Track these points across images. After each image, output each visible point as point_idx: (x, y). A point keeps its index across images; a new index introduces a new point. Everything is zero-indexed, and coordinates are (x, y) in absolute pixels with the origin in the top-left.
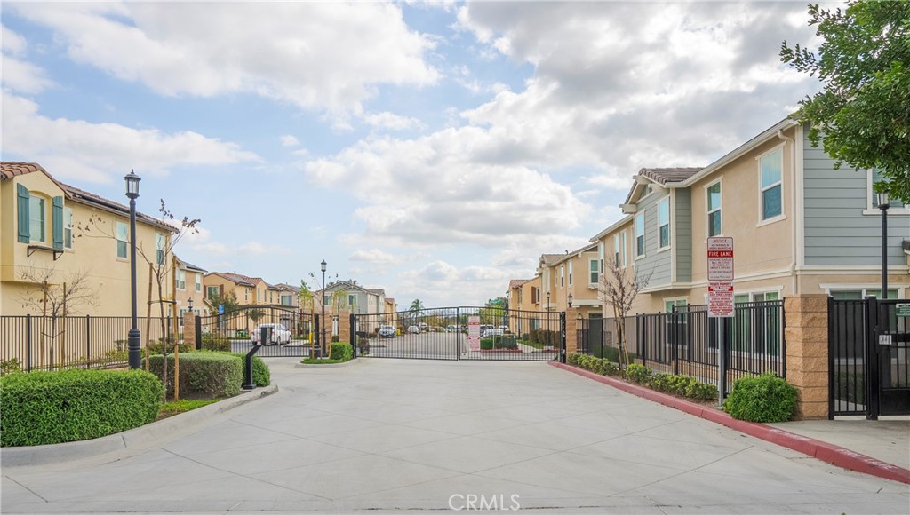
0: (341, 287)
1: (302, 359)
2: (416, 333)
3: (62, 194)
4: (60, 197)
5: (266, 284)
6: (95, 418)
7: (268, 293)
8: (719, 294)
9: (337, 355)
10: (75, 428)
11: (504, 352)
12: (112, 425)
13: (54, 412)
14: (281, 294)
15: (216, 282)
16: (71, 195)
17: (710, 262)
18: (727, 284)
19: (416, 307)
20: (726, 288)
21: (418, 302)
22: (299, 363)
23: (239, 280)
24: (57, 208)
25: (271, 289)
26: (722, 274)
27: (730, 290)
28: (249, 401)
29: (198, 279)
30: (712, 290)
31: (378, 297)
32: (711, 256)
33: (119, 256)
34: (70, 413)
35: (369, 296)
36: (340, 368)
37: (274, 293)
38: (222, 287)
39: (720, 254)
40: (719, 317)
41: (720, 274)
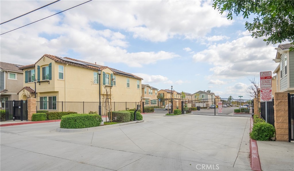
0: (200, 93)
1: (166, 114)
2: (225, 107)
3: (113, 73)
4: (112, 74)
5: (176, 92)
6: (81, 124)
7: (177, 95)
8: (265, 93)
9: (176, 113)
10: (77, 126)
11: (244, 114)
12: (86, 126)
13: (73, 122)
14: (181, 95)
15: (162, 92)
16: (115, 73)
17: (262, 81)
18: (269, 89)
19: (230, 98)
20: (268, 91)
21: (231, 97)
22: (165, 115)
23: (168, 91)
24: (112, 76)
25: (178, 94)
26: (267, 85)
27: (270, 91)
28: (131, 124)
29: (156, 91)
30: (262, 91)
31: (212, 95)
32: (262, 79)
33: (127, 87)
34: (76, 122)
35: (208, 95)
36: (174, 117)
37: (179, 95)
38: (164, 94)
39: (266, 78)
40: (265, 101)
41: (266, 85)
